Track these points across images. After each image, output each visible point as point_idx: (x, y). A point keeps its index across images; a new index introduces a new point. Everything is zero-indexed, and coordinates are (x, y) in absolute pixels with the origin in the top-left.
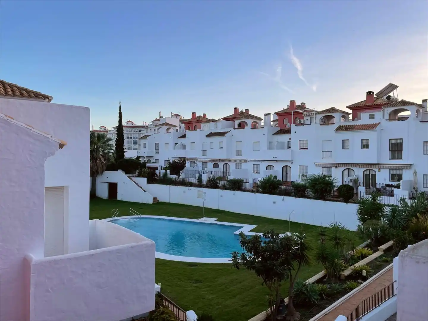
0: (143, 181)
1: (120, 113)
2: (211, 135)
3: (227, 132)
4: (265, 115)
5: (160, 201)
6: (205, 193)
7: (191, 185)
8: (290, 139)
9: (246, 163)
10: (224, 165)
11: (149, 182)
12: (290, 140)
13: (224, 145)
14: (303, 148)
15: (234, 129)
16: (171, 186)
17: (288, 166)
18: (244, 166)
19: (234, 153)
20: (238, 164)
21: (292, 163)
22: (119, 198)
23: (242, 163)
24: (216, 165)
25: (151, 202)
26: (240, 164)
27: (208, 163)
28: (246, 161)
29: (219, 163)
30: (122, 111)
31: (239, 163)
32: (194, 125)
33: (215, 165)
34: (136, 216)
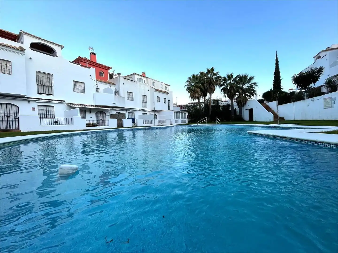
0: (274, 104)
5: (286, 120)
6: (334, 100)
16: (295, 102)
22: (254, 120)
25: (272, 120)
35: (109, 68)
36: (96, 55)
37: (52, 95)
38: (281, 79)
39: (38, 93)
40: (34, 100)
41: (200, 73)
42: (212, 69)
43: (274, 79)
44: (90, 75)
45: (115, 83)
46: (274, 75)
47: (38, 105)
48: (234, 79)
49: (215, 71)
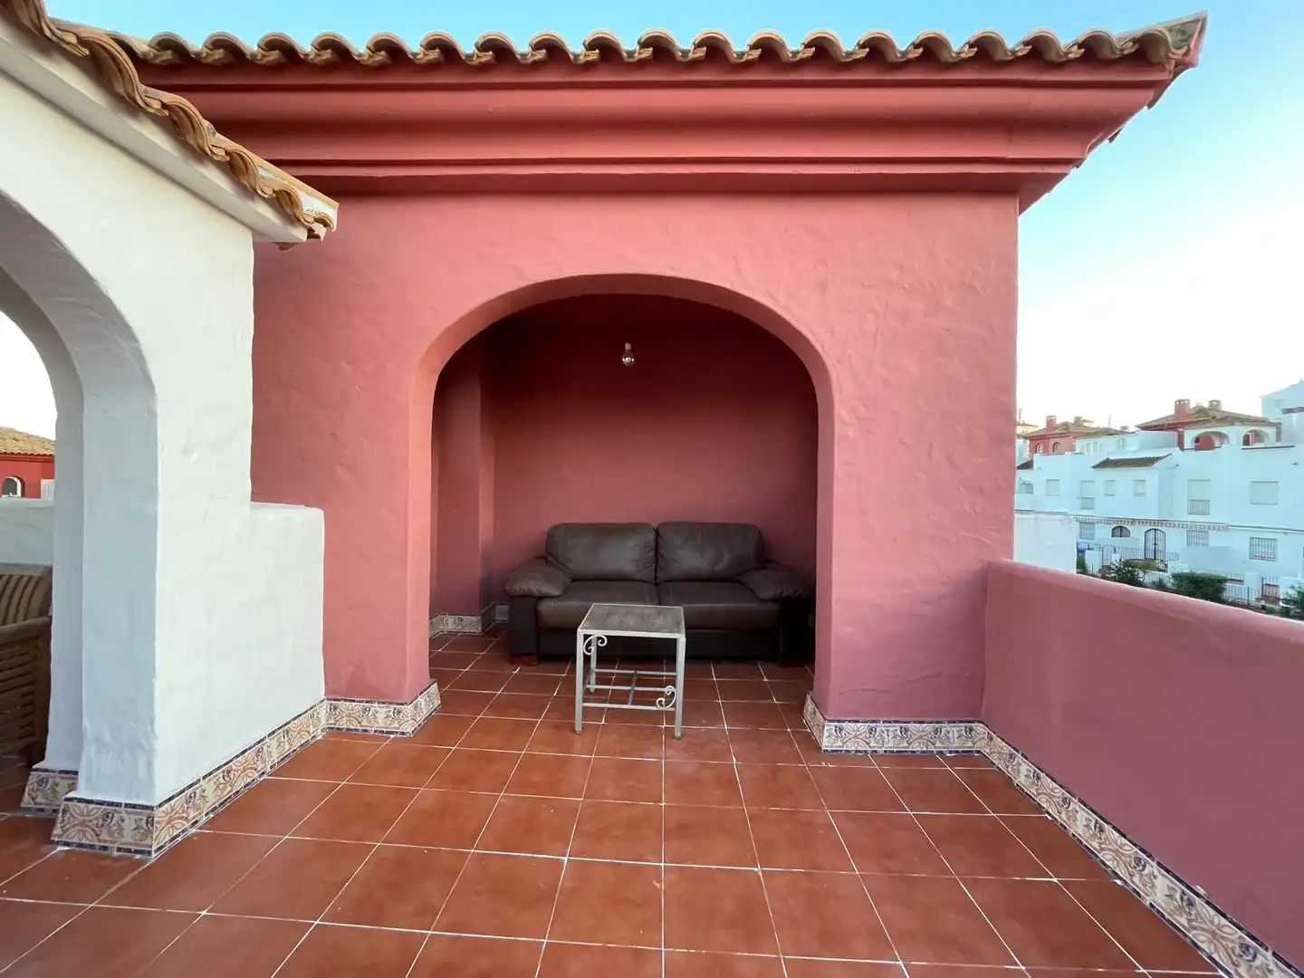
2: (1106, 464)
3: (1158, 459)
9: (1223, 533)
10: (1147, 531)
13: (1150, 488)
15: (1182, 449)
18: (1217, 539)
19: (1183, 506)
20: (1193, 535)
23: (1210, 532)
24: (1120, 531)
26: (1203, 535)
27: (1096, 525)
29: (1132, 527)
31: (1197, 532)
32: (1052, 442)
33: (1118, 532)
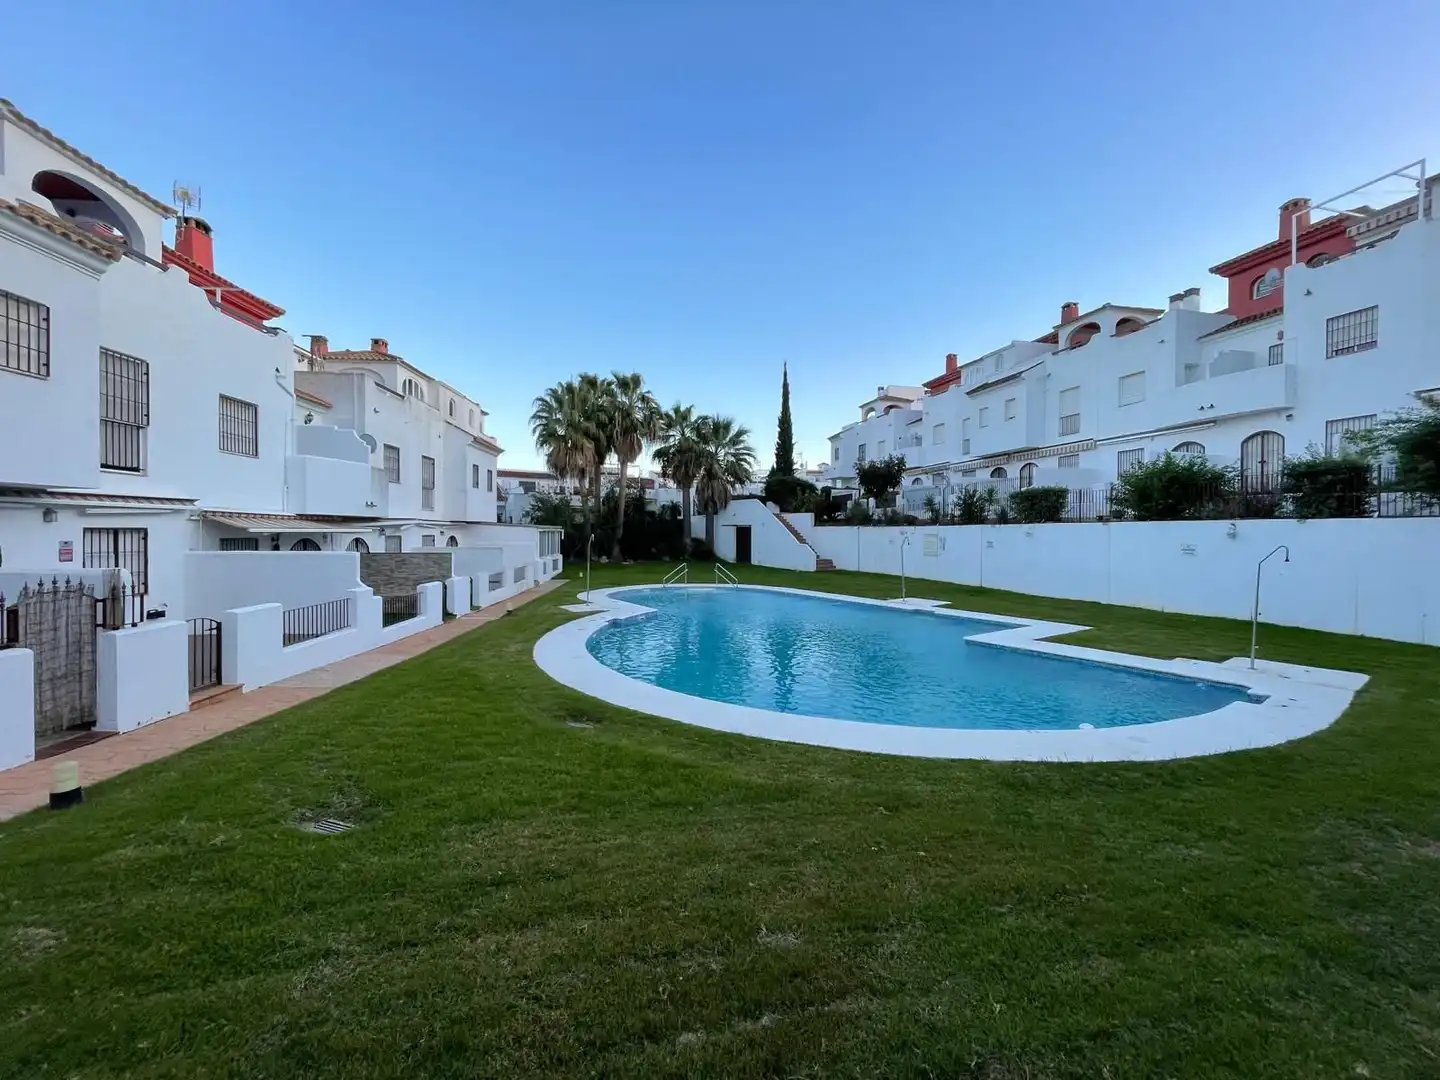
0: (804, 520)
1: (785, 386)
2: (984, 388)
3: (1029, 368)
4: (1174, 299)
5: (838, 568)
6: (943, 541)
7: (911, 521)
8: (1281, 336)
9: (1092, 452)
10: (1022, 468)
11: (819, 522)
12: (1280, 339)
13: (1020, 410)
14: (1349, 350)
15: (1057, 351)
16: (861, 527)
17: (1267, 433)
18: (1085, 461)
19: (1054, 426)
20: (1064, 461)
21: (1290, 416)
22: (754, 561)
23: (1080, 454)
24: (998, 473)
25: (812, 568)
26: (1073, 459)
27: (977, 471)
28: (1092, 445)
29: (1008, 464)
30: (788, 381)
31: (1068, 456)
34: (731, 585)
35: (272, 308)
36: (212, 235)
37: (137, 469)
38: (793, 442)
39: (103, 466)
40: (79, 501)
41: (581, 376)
42: (636, 381)
43: (779, 438)
44: (277, 370)
45: (328, 399)
46: (779, 426)
47: (85, 530)
48: (697, 429)
49: (643, 389)
